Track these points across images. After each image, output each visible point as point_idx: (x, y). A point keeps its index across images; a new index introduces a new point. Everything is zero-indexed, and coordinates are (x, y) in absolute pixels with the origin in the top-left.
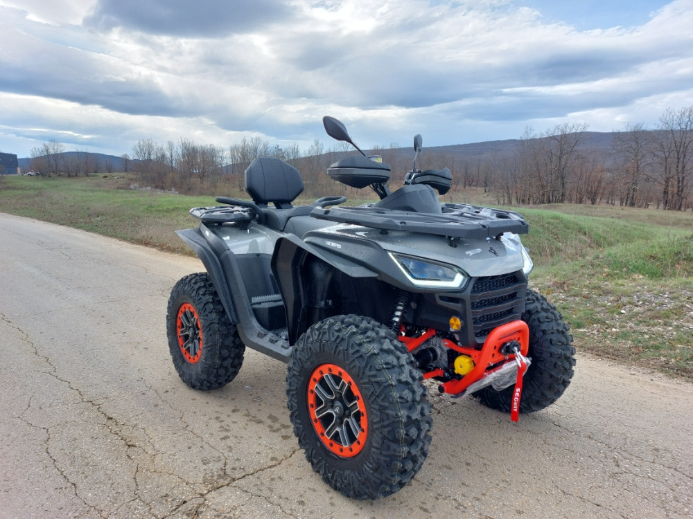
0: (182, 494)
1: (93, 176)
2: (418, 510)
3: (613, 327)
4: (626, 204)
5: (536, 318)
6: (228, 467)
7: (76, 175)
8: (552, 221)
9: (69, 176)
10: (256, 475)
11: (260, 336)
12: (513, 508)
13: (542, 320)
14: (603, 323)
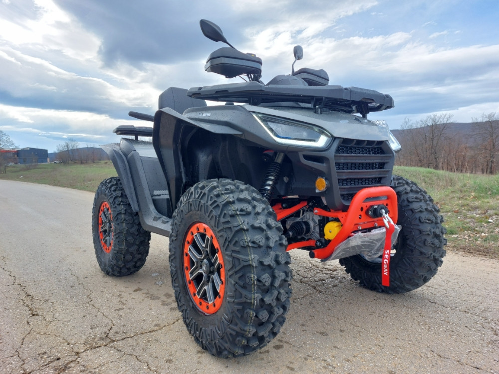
0: (58, 352)
1: (98, 162)
2: (284, 368)
3: (482, 232)
4: (486, 172)
5: (405, 199)
6: (112, 331)
7: (86, 163)
8: (428, 175)
9: (82, 163)
10: (136, 338)
11: (156, 219)
12: (385, 369)
13: (410, 200)
14: (474, 230)
